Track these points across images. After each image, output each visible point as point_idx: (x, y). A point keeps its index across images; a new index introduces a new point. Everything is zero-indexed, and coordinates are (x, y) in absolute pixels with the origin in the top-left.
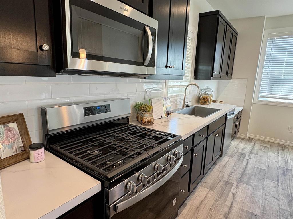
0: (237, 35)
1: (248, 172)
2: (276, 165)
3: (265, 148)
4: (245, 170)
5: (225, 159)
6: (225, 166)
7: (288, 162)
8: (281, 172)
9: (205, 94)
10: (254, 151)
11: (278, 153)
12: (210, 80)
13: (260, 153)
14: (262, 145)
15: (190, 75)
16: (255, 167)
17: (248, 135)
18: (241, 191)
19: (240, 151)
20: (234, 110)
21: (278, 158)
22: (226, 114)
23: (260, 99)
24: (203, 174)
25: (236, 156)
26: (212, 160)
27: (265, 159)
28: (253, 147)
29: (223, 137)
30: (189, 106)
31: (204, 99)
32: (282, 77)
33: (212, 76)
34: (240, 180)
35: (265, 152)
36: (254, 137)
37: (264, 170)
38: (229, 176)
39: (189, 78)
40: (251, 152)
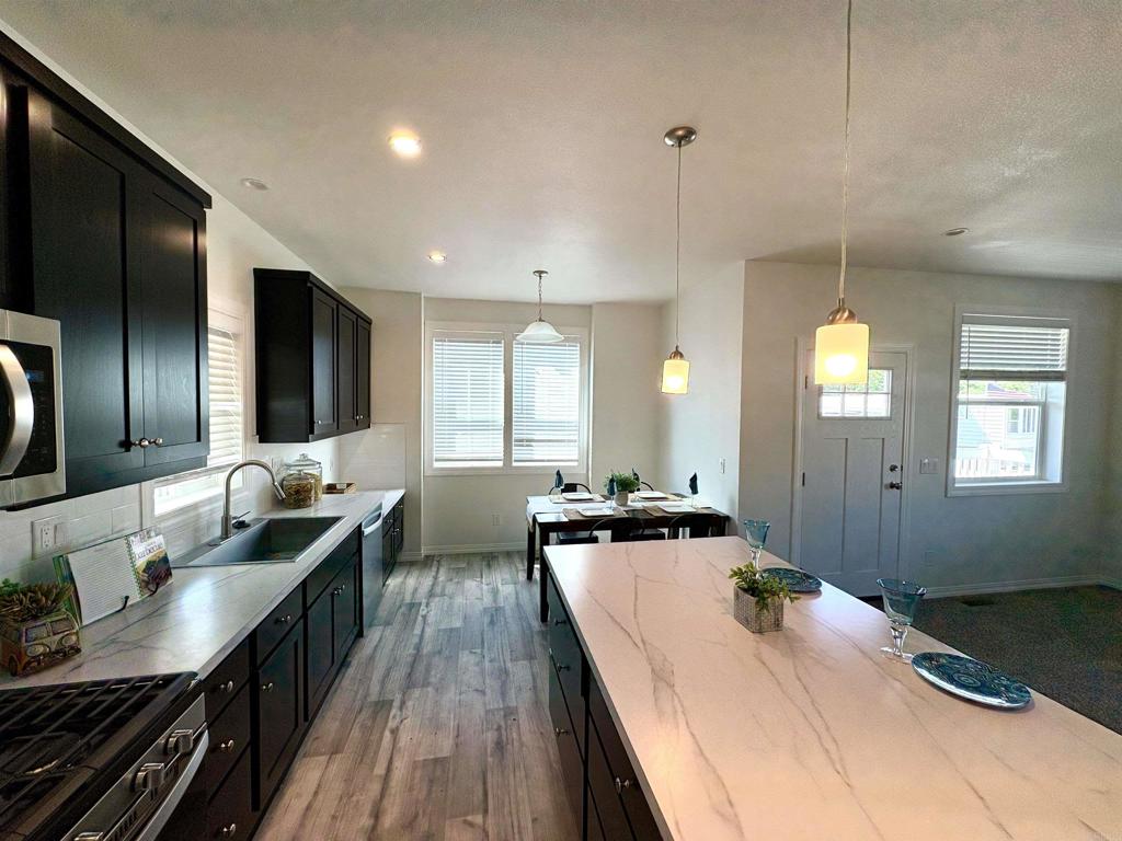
0: (370, 324)
1: (427, 649)
2: (479, 607)
3: (457, 573)
4: (418, 648)
5: (373, 636)
6: (372, 658)
7: (498, 590)
8: (486, 620)
9: (300, 479)
10: (438, 590)
11: (482, 577)
12: (308, 441)
13: (450, 588)
14: (452, 566)
15: (240, 434)
16: (439, 630)
17: (424, 552)
18: (410, 713)
19: (408, 599)
20: (380, 507)
21: (482, 589)
22: (360, 526)
23: (437, 465)
24: (306, 719)
25: (399, 617)
26: (333, 662)
27: (459, 600)
28: (436, 578)
29: (357, 584)
30: (248, 526)
31: (297, 492)
32: (468, 417)
33: (312, 432)
34: (409, 683)
35: (458, 582)
36: (437, 552)
37: (457, 629)
38: (383, 683)
39: (240, 441)
40: (431, 594)
